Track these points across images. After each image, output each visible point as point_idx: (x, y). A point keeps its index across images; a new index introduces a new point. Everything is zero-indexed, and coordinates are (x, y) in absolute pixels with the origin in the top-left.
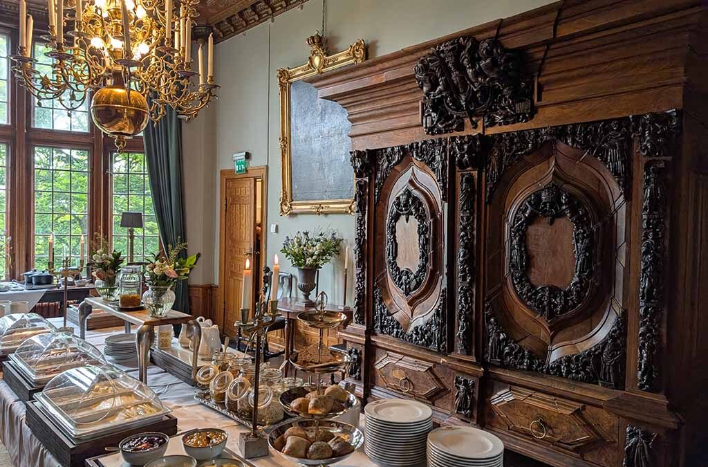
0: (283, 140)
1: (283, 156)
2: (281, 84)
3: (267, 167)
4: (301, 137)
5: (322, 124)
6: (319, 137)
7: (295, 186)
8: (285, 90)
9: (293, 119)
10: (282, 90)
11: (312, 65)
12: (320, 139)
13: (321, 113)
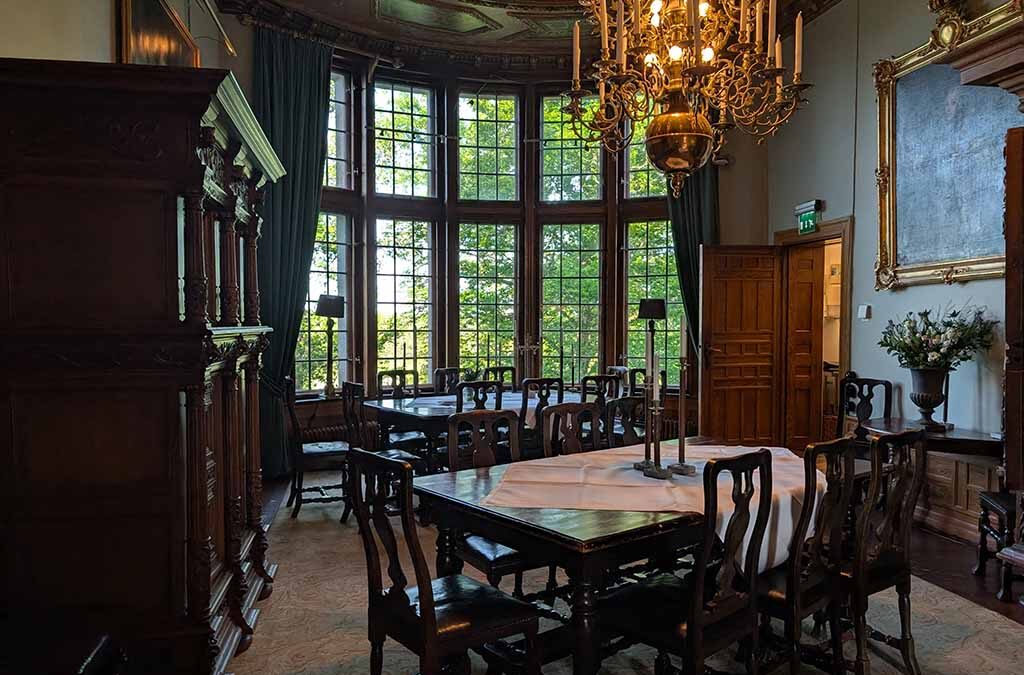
0: (882, 171)
1: (882, 197)
2: (879, 85)
3: (853, 219)
4: (915, 163)
5: (957, 135)
6: (951, 156)
7: (903, 242)
8: (887, 93)
9: (900, 137)
10: (880, 95)
11: (937, 42)
12: (952, 159)
13: (956, 117)
